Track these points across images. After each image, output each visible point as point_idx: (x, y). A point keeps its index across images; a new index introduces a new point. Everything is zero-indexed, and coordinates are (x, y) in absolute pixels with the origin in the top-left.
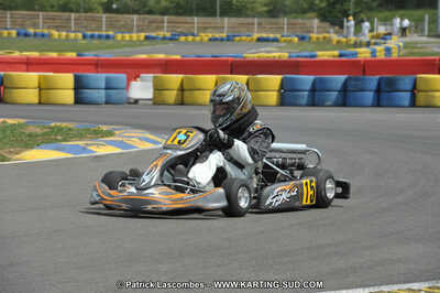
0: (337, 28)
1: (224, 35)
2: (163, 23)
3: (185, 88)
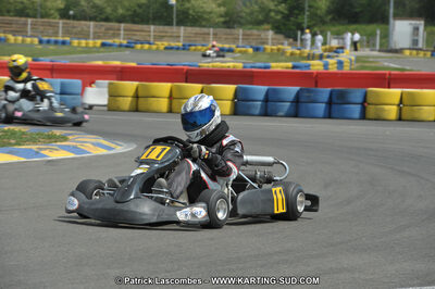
0: (291, 40)
1: (180, 44)
2: (119, 30)
3: (140, 95)
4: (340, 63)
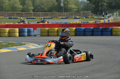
0: (96, 15)
1: (65, 17)
2: (48, 14)
3: (49, 31)
4: (109, 20)
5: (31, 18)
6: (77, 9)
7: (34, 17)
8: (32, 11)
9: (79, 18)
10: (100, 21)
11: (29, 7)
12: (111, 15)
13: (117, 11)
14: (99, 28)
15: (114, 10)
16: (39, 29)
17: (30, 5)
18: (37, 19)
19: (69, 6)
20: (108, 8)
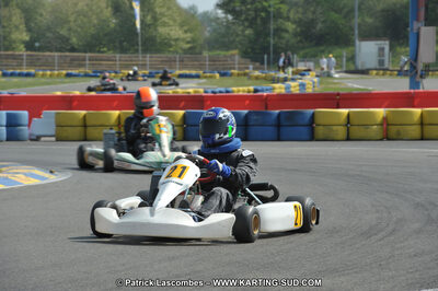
1: (147, 72)
2: (84, 60)
3: (88, 124)
4: (302, 85)
5: (20, 75)
6: (188, 42)
7: (33, 71)
8: (22, 46)
9: (198, 76)
10: (274, 88)
11: (10, 33)
12: (311, 65)
13: (330, 53)
14: (270, 114)
15: (322, 48)
16: (49, 115)
17: (17, 27)
18: (43, 75)
19: (162, 30)
20: (301, 41)
